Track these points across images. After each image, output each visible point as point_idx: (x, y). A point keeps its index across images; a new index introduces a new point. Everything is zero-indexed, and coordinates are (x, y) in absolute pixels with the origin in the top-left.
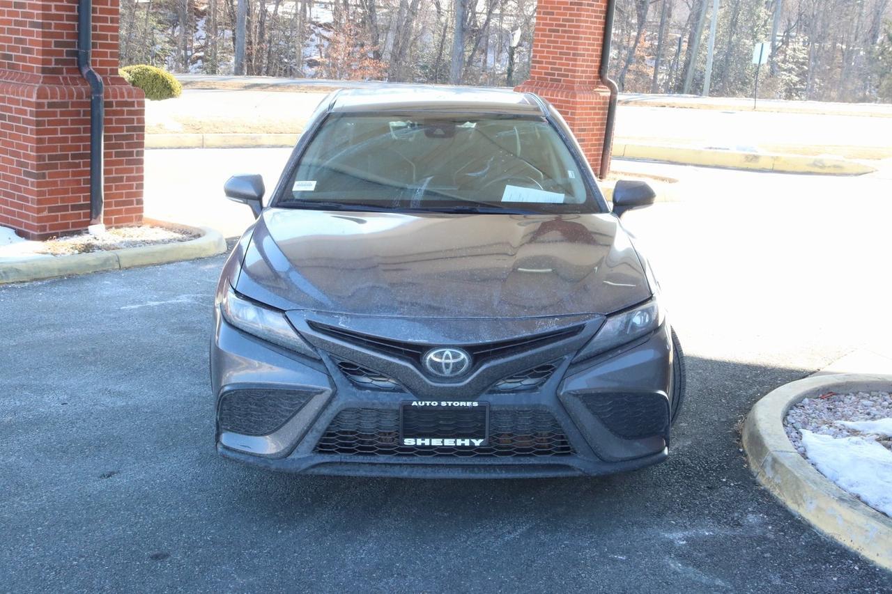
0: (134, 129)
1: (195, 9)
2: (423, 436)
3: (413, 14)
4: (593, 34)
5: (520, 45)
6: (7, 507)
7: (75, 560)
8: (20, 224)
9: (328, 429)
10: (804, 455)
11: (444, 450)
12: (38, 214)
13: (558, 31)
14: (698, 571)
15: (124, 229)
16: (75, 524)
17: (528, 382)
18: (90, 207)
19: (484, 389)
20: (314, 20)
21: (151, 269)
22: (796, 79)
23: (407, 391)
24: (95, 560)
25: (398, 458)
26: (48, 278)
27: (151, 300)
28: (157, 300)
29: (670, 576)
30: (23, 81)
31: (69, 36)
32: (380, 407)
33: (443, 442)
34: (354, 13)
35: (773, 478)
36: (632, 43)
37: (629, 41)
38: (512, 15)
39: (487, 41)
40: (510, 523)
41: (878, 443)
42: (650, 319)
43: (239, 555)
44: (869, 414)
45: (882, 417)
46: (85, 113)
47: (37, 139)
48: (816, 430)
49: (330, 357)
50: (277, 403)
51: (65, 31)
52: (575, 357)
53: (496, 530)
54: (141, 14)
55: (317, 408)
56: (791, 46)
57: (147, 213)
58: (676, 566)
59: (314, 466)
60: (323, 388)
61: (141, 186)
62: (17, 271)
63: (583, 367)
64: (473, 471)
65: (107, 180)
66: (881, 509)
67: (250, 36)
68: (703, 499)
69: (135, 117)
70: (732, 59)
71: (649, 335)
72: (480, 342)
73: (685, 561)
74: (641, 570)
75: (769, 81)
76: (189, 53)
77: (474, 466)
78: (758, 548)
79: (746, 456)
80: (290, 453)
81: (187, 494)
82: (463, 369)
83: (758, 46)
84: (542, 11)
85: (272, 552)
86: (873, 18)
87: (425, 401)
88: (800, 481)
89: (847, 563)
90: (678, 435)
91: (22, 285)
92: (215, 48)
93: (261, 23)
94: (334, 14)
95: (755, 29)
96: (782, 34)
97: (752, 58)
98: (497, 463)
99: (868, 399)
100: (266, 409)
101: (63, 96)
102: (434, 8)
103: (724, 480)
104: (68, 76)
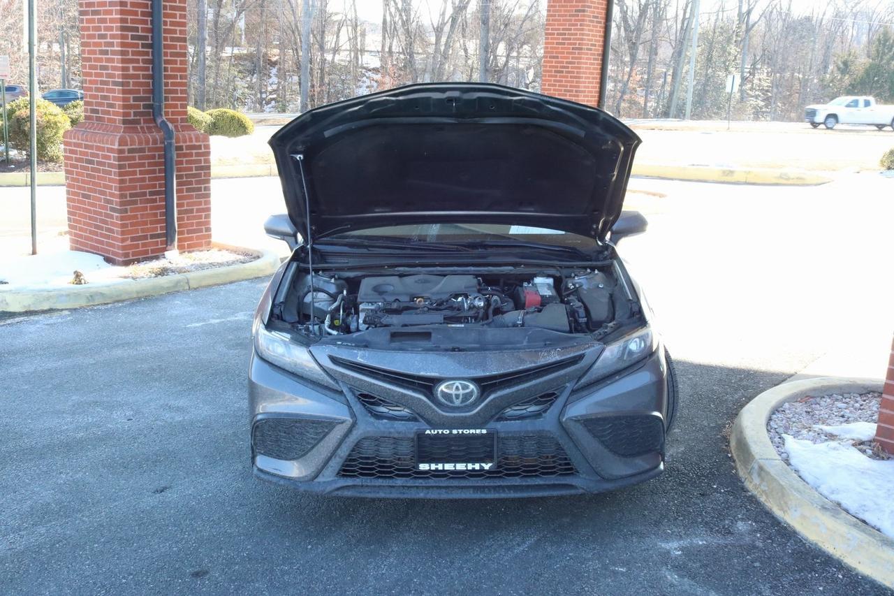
0: (202, 168)
1: (269, 60)
2: (437, 461)
3: (445, 58)
4: (592, 73)
5: (533, 81)
6: (70, 523)
7: (124, 578)
8: (108, 251)
9: (350, 455)
10: (787, 461)
11: (456, 474)
12: (122, 243)
13: (562, 72)
14: (692, 583)
15: (195, 253)
16: (128, 541)
17: (533, 408)
18: (166, 235)
19: (492, 417)
20: (365, 65)
21: (216, 289)
22: (762, 104)
23: (421, 420)
24: (142, 578)
25: (414, 480)
26: (127, 299)
27: (213, 318)
28: (218, 318)
29: (667, 588)
30: (107, 131)
31: (145, 92)
32: (396, 436)
33: (455, 466)
34: (397, 59)
35: (760, 485)
36: (626, 77)
37: (623, 76)
38: (526, 57)
39: (507, 78)
40: (519, 534)
41: (853, 448)
42: (645, 345)
43: (272, 571)
44: (843, 416)
45: (856, 420)
46: (160, 157)
47: (120, 180)
48: (796, 435)
49: (350, 389)
50: (303, 431)
51: (141, 88)
52: (576, 383)
53: (506, 543)
54: (225, 65)
55: (339, 437)
56: (757, 76)
57: (214, 239)
58: (672, 577)
59: (338, 489)
60: (344, 418)
61: (208, 216)
62: (102, 294)
63: (584, 393)
64: (483, 492)
65: (179, 213)
66: (861, 516)
67: (312, 80)
68: (696, 506)
69: (202, 158)
70: (708, 88)
71: (644, 361)
72: (488, 374)
73: (680, 572)
74: (641, 583)
75: (739, 106)
76: (264, 96)
77: (484, 487)
78: (748, 557)
79: (734, 461)
80: (316, 476)
81: (229, 509)
82: (472, 399)
83: (730, 78)
84: (549, 55)
85: (301, 568)
86: (824, 52)
87: (437, 429)
88: (785, 488)
89: (831, 571)
90: (673, 441)
91: (105, 307)
92: (285, 91)
93: (322, 70)
94: (381, 60)
95: (727, 64)
96: (749, 67)
97: (725, 87)
98: (506, 484)
99: (841, 401)
100: (294, 437)
101: (140, 143)
102: (462, 53)
103: (715, 487)
104: (145, 125)
